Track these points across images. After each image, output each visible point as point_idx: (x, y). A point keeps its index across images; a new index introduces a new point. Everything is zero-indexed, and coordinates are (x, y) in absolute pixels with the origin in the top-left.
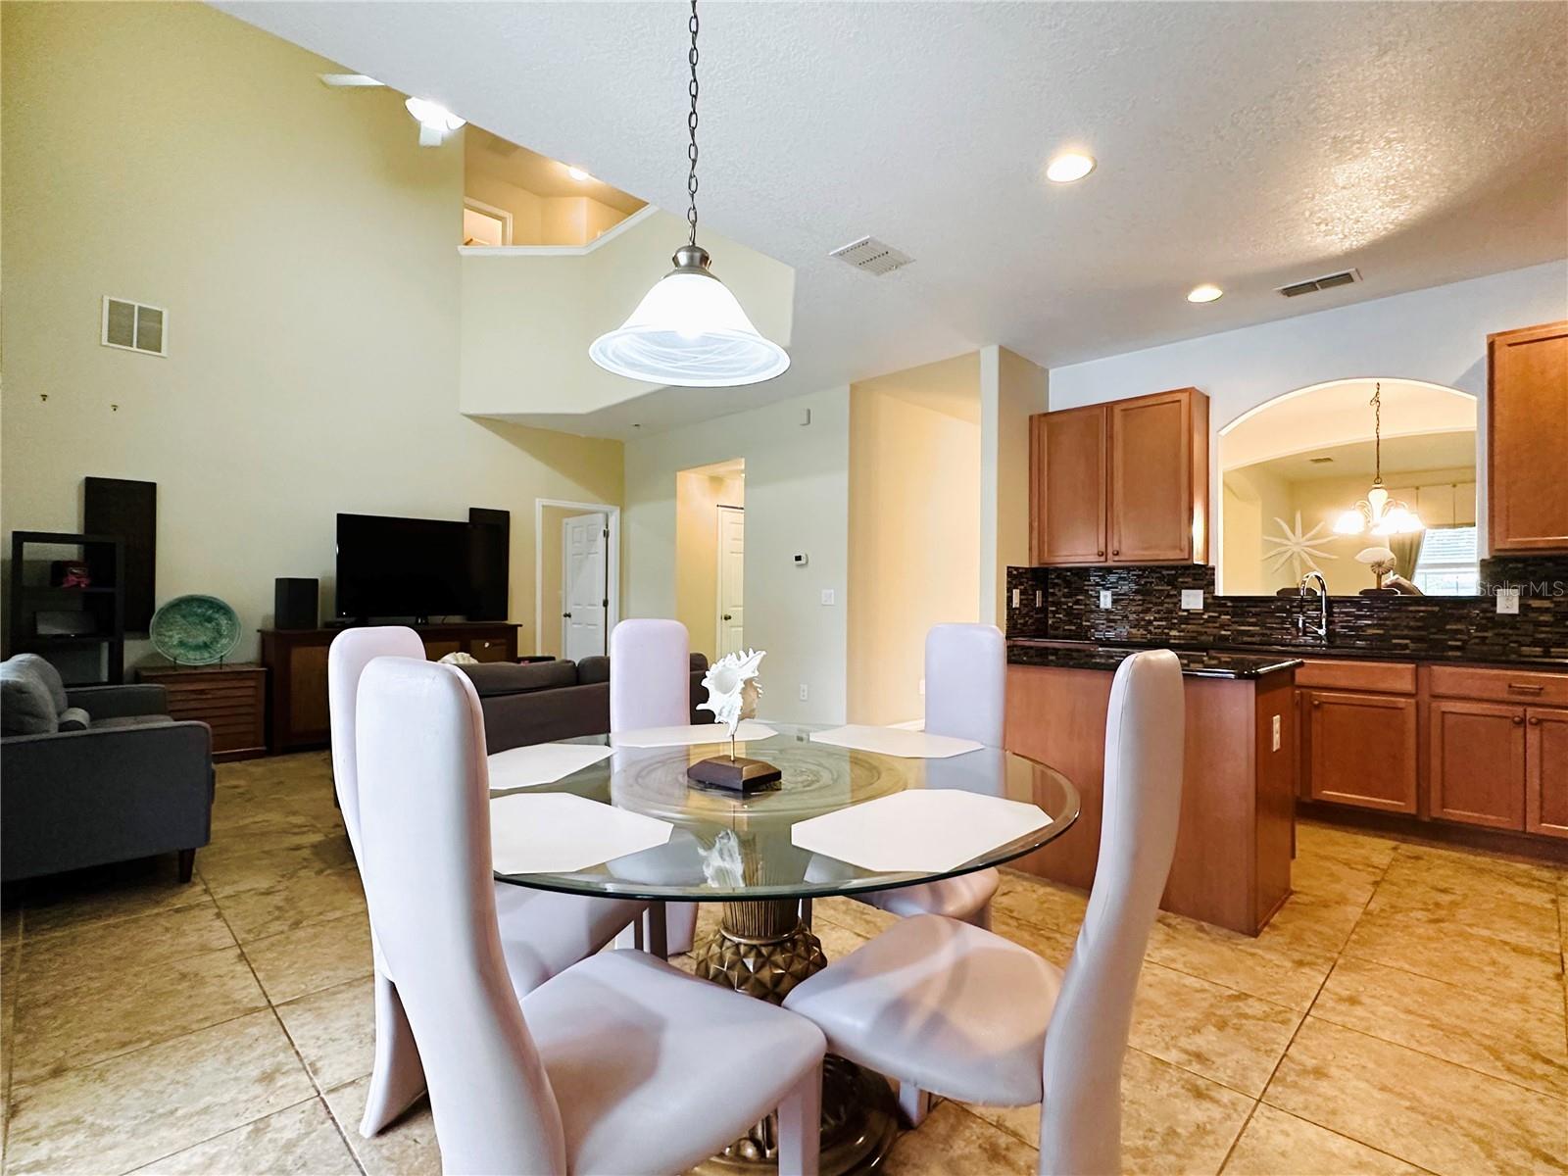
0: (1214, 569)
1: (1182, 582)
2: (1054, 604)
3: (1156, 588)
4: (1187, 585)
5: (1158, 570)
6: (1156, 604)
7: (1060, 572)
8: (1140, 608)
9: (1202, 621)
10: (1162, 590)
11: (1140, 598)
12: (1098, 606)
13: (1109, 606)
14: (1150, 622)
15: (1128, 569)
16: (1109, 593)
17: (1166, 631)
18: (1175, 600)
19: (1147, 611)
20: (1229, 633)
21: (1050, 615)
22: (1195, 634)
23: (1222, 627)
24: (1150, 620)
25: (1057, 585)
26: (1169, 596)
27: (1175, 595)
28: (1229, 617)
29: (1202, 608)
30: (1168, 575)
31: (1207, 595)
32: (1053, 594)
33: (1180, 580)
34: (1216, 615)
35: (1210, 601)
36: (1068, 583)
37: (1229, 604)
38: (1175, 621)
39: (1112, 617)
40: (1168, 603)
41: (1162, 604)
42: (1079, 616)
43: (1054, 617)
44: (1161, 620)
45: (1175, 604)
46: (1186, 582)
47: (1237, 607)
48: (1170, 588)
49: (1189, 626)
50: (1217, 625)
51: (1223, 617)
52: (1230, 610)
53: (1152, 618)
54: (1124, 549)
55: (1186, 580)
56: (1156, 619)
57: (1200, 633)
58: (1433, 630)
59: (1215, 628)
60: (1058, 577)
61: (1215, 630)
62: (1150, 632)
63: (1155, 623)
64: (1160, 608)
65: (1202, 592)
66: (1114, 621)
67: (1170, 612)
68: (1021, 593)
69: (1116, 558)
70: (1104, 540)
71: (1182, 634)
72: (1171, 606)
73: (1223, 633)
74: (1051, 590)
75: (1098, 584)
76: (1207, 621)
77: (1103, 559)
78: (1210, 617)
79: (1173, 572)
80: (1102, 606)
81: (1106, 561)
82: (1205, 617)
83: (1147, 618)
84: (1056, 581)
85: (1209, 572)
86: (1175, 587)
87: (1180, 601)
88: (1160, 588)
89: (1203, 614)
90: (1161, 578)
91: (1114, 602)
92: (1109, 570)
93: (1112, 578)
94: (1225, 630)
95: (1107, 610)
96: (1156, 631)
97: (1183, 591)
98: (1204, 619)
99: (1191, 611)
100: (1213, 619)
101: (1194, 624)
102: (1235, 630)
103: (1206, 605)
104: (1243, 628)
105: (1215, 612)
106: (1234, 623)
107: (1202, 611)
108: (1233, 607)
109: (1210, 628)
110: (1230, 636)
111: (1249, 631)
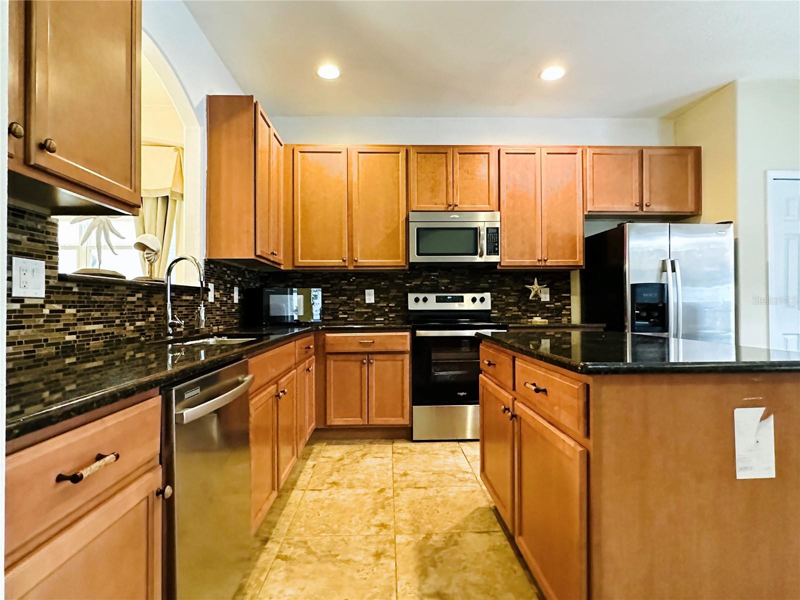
9: (41, 321)
20: (73, 337)
22: (30, 347)
23: (66, 329)
28: (73, 311)
29: (44, 296)
31: (50, 272)
34: (59, 307)
35: (52, 282)
37: (75, 290)
47: (83, 294)
49: (22, 332)
50: (60, 326)
51: (68, 311)
52: (76, 298)
57: (38, 343)
59: (58, 330)
61: (57, 335)
65: (44, 264)
73: (68, 338)
76: (49, 319)
78: (51, 311)
82: (46, 311)
89: (43, 306)
94: (70, 334)
98: (43, 316)
99: (27, 302)
100: (55, 315)
101: (29, 327)
102: (80, 332)
103: (49, 289)
104: (89, 328)
105: (58, 302)
106: (78, 320)
107: (41, 302)
108: (78, 293)
109: (52, 331)
110: (75, 341)
111: (94, 331)
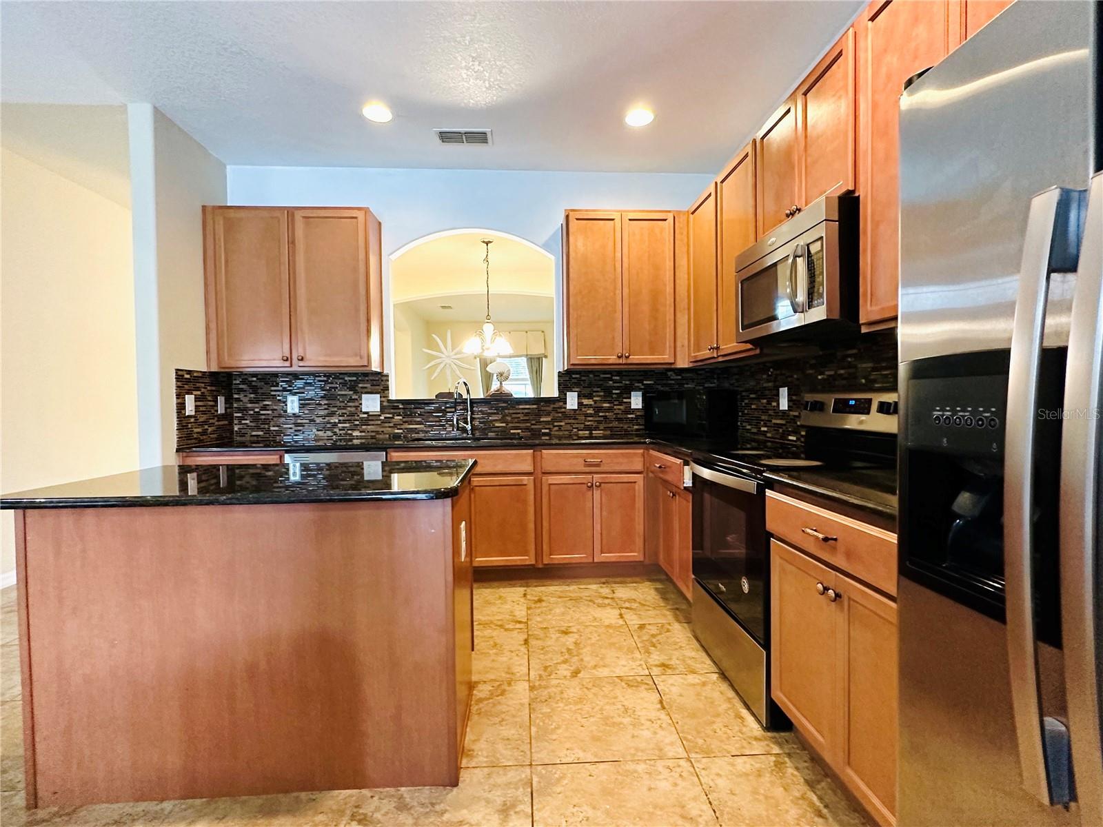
0: (387, 376)
1: (362, 388)
2: (239, 410)
3: (340, 393)
4: (366, 390)
5: (341, 376)
6: (340, 408)
7: (245, 377)
8: (326, 412)
9: (379, 422)
10: (345, 395)
11: (326, 402)
12: (286, 411)
13: (297, 411)
14: (335, 425)
15: (314, 375)
16: (296, 398)
17: (350, 432)
18: (357, 404)
19: (332, 414)
20: (401, 431)
21: (236, 422)
22: (373, 434)
23: (395, 426)
24: (335, 423)
25: (242, 390)
26: (351, 400)
27: (357, 399)
28: (401, 417)
29: (379, 410)
30: (350, 381)
31: (383, 399)
32: (238, 400)
33: (360, 385)
34: (391, 416)
35: (385, 404)
36: (255, 390)
37: (401, 406)
38: (357, 423)
39: (299, 421)
40: (350, 407)
41: (345, 408)
42: (267, 421)
43: (240, 423)
44: (344, 421)
45: (356, 407)
46: (366, 388)
47: (407, 408)
48: (351, 392)
49: (369, 427)
50: (391, 425)
51: (396, 417)
52: (401, 411)
53: (337, 421)
54: (308, 356)
55: (365, 385)
56: (340, 422)
57: (377, 432)
58: (533, 422)
59: (390, 427)
60: (243, 382)
61: (390, 429)
62: (335, 434)
63: (339, 425)
64: (344, 411)
65: (379, 395)
66: (302, 425)
67: (352, 414)
68: (196, 399)
69: (301, 364)
70: (288, 346)
71: (363, 434)
72: (353, 409)
73: (397, 431)
74: (236, 396)
75: (285, 390)
76: (383, 422)
77: (287, 364)
78: (385, 418)
79: (355, 378)
80: (289, 411)
81: (291, 366)
82: (382, 418)
83: (332, 421)
84: (241, 386)
85: (384, 378)
86: (356, 392)
87: (361, 404)
88: (343, 393)
89: (380, 416)
90: (344, 384)
91: (302, 406)
92: (296, 376)
93: (299, 383)
94: (398, 429)
95: (294, 414)
96: (341, 432)
97: (364, 396)
98: (380, 420)
99: (370, 413)
100: (387, 420)
101: (373, 425)
102: (406, 429)
103: (382, 407)
104: (411, 426)
105: (389, 414)
106: (404, 422)
107: (379, 413)
108: (403, 408)
109: (386, 427)
110: (402, 433)
111: (416, 429)
